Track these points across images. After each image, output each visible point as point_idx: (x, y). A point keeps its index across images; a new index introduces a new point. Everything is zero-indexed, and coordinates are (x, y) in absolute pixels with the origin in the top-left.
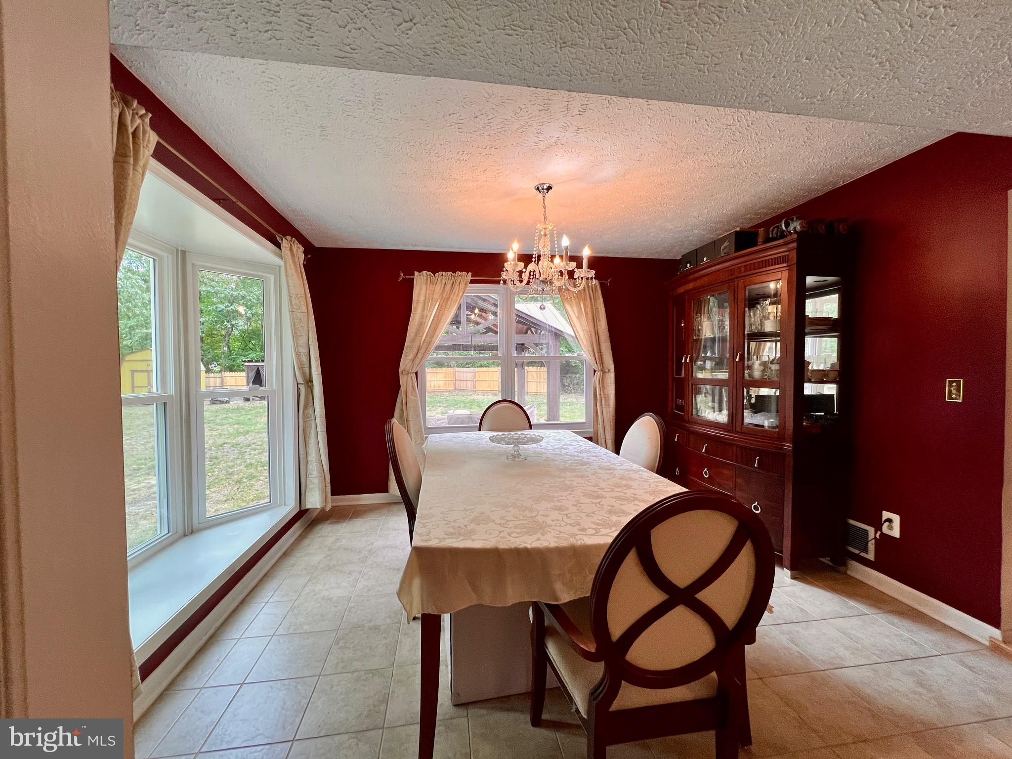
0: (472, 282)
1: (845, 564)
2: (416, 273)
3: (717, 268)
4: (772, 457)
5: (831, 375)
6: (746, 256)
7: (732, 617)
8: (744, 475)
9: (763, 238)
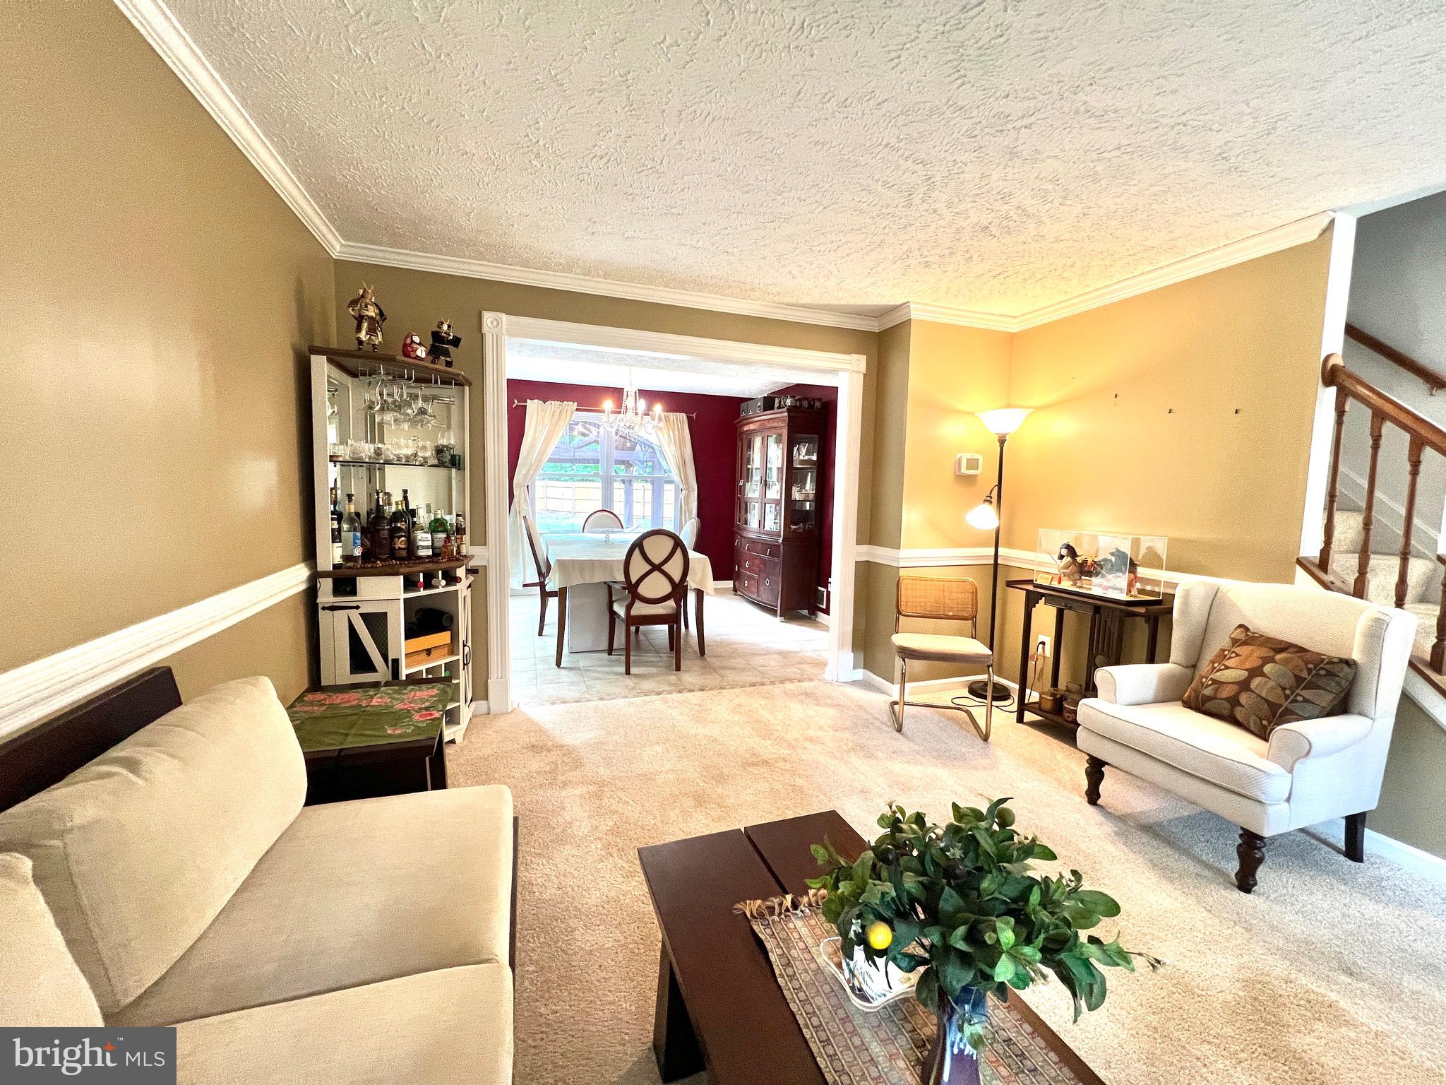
0: (577, 410)
1: (815, 614)
2: (528, 400)
3: (756, 420)
4: (773, 548)
5: (811, 497)
6: (769, 415)
7: (677, 578)
8: (763, 561)
9: (776, 405)
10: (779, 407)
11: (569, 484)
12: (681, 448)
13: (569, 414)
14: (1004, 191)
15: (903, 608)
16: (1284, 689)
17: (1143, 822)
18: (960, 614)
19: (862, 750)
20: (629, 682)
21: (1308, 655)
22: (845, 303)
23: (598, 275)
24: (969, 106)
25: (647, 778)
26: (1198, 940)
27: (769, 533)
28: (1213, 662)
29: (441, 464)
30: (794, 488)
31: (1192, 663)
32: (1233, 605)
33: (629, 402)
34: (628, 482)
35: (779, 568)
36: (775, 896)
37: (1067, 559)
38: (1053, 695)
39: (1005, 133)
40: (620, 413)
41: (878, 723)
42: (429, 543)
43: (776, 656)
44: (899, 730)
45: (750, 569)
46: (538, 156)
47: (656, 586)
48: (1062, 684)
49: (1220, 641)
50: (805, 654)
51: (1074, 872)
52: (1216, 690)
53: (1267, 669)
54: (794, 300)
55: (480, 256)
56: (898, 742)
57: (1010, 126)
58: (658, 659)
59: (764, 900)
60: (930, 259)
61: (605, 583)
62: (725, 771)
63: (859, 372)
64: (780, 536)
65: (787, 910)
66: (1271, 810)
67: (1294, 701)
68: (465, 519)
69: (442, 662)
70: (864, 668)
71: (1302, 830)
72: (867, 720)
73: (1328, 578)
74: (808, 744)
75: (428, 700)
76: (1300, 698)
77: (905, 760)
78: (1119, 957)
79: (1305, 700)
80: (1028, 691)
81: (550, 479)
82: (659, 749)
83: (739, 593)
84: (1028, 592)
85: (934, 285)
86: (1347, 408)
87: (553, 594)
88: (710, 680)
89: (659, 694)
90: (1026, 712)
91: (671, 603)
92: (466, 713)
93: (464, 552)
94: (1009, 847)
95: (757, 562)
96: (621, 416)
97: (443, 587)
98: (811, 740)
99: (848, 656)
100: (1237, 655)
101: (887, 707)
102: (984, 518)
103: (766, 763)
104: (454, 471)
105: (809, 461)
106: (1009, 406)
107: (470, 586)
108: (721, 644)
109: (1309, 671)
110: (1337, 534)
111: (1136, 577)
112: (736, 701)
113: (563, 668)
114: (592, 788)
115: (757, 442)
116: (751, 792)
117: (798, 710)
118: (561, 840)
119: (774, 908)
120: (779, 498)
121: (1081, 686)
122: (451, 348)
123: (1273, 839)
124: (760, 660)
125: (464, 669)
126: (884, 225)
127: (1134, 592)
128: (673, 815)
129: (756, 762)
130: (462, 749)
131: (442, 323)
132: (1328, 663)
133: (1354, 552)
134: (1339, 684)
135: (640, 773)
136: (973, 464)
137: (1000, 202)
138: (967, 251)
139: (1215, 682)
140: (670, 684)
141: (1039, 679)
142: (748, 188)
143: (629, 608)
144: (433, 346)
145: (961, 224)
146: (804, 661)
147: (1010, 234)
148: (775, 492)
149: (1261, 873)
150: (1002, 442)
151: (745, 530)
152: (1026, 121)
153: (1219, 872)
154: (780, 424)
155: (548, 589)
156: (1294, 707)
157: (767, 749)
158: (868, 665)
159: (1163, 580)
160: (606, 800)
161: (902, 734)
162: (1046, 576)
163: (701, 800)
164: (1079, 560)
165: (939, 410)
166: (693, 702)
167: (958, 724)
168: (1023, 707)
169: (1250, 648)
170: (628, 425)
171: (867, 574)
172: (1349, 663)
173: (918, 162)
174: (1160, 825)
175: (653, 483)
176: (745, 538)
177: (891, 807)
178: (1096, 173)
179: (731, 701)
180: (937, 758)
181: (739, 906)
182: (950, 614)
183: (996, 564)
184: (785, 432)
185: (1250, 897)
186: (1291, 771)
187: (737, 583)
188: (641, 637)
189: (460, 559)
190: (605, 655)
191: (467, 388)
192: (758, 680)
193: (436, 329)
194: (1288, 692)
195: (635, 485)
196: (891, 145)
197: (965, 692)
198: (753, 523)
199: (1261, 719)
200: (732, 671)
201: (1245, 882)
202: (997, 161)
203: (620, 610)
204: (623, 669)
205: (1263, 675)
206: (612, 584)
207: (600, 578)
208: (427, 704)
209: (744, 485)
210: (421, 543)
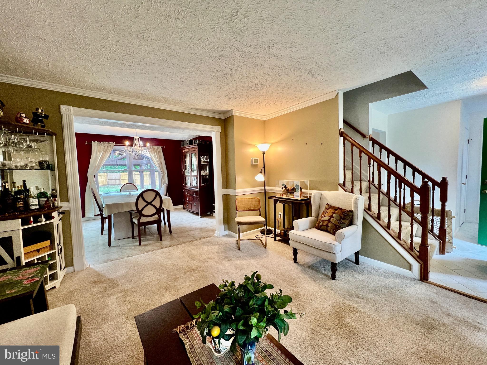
0: (115, 145)
2: (92, 142)
3: (187, 148)
4: (196, 192)
5: (208, 174)
6: (191, 146)
7: (158, 206)
8: (193, 197)
9: (193, 143)
10: (194, 144)
11: (118, 174)
12: (160, 158)
13: (112, 147)
14: (255, 76)
15: (238, 209)
16: (338, 220)
17: (308, 265)
18: (255, 209)
19: (228, 259)
20: (140, 248)
21: (343, 210)
22: (212, 109)
23: (115, 94)
24: (239, 48)
25: (146, 285)
26: (322, 298)
27: (195, 187)
28: (322, 215)
29: (42, 168)
30: (202, 171)
31: (317, 216)
32: (325, 198)
33: (136, 142)
34: (141, 172)
35: (198, 199)
36: (189, 322)
37: (284, 189)
38: (284, 230)
39: (251, 58)
40: (132, 146)
41: (232, 248)
42: (37, 203)
43: (198, 230)
44: (239, 249)
45: (188, 200)
46: (77, 43)
47: (150, 210)
48: (286, 227)
49: (323, 209)
50: (209, 228)
51: (281, 290)
52: (323, 223)
53: (334, 215)
54: (194, 107)
55: (57, 82)
56: (240, 253)
57: (252, 56)
58: (152, 238)
59: (185, 324)
60: (236, 96)
61: (129, 211)
62: (178, 276)
63: (219, 132)
64: (198, 188)
65: (194, 326)
66: (337, 255)
67: (341, 223)
68: (56, 191)
69: (46, 254)
70: (228, 230)
71: (346, 259)
72: (229, 248)
73: (345, 189)
74: (209, 260)
75: (33, 273)
76: (342, 223)
77: (241, 259)
78: (291, 316)
79: (343, 223)
80: (277, 230)
81: (109, 172)
82: (152, 272)
83: (185, 209)
84: (274, 200)
85: (239, 104)
86: (346, 143)
87: (106, 218)
88: (174, 242)
89: (153, 251)
90: (277, 237)
91: (156, 216)
92: (61, 274)
93: (56, 205)
94: (258, 288)
95: (190, 198)
96: (133, 147)
97: (44, 221)
98: (210, 258)
99: (223, 227)
100: (327, 212)
101: (235, 242)
102: (260, 178)
103: (193, 269)
104: (49, 171)
105: (207, 162)
106: (265, 143)
107: (60, 219)
108: (178, 229)
109: (343, 214)
110: (347, 176)
111: (302, 192)
112: (183, 249)
113: (111, 247)
114: (122, 294)
115: (188, 156)
116: (187, 281)
117: (205, 248)
118: (105, 320)
119: (188, 326)
120: (197, 175)
121: (291, 226)
122: (44, 119)
123: (339, 263)
124: (193, 232)
125: (59, 255)
126: (220, 84)
127: (302, 197)
128: (156, 297)
129: (190, 270)
130: (59, 290)
131: (38, 109)
132: (347, 212)
133: (350, 181)
134: (349, 217)
135: (143, 283)
136: (256, 161)
137: (254, 79)
138: (247, 94)
139: (322, 221)
140: (158, 246)
141: (280, 226)
142: (170, 66)
143: (139, 220)
144: (33, 119)
145: (244, 85)
146: (208, 231)
147: (258, 90)
148: (195, 173)
149: (337, 274)
150: (264, 154)
151: (186, 186)
152: (257, 55)
153: (327, 276)
154: (195, 149)
155: (104, 216)
156: (340, 225)
157: (194, 264)
158: (229, 229)
159: (309, 192)
160: (128, 298)
161: (241, 251)
162: (279, 194)
163: (167, 289)
164: (287, 189)
165: (244, 144)
166: (166, 252)
167: (258, 244)
168: (276, 235)
169: (330, 210)
170: (136, 151)
171: (227, 199)
172: (351, 211)
173: (227, 64)
174: (313, 265)
175: (150, 172)
176: (186, 189)
177: (223, 281)
178: (279, 73)
179: (181, 249)
180: (251, 257)
181: (175, 329)
182: (253, 209)
183: (265, 192)
184: (197, 152)
185: (335, 281)
186: (341, 244)
187: (184, 205)
188: (147, 230)
189: (55, 208)
190: (131, 239)
191: (54, 137)
192: (192, 240)
193: (34, 111)
194: (339, 221)
195: (144, 173)
196: (217, 57)
197: (260, 233)
198: (189, 184)
199: (333, 230)
200: (182, 238)
201: (333, 277)
202: (251, 66)
203: (135, 221)
204: (138, 244)
205: (333, 217)
206: (131, 211)
207: (126, 209)
208: (33, 275)
209: (185, 171)
210: (32, 204)
